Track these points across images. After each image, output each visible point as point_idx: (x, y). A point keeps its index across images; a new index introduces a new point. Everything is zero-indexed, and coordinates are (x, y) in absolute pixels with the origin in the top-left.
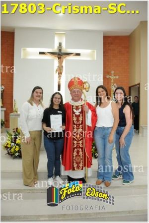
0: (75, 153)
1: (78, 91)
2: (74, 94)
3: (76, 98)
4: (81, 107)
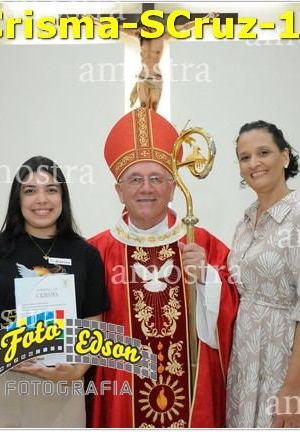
2: (134, 188)
3: (146, 209)
4: (171, 252)
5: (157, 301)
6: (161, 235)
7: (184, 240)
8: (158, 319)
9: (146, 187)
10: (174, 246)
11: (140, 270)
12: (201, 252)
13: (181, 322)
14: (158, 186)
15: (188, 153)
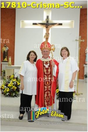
0: (46, 95)
1: (47, 51)
4: (49, 62)
5: (47, 69)
6: (48, 60)
7: (51, 60)
8: (47, 71)
9: (46, 53)
10: (50, 61)
11: (45, 65)
12: (54, 62)
13: (50, 72)
14: (47, 53)
15: (52, 48)
